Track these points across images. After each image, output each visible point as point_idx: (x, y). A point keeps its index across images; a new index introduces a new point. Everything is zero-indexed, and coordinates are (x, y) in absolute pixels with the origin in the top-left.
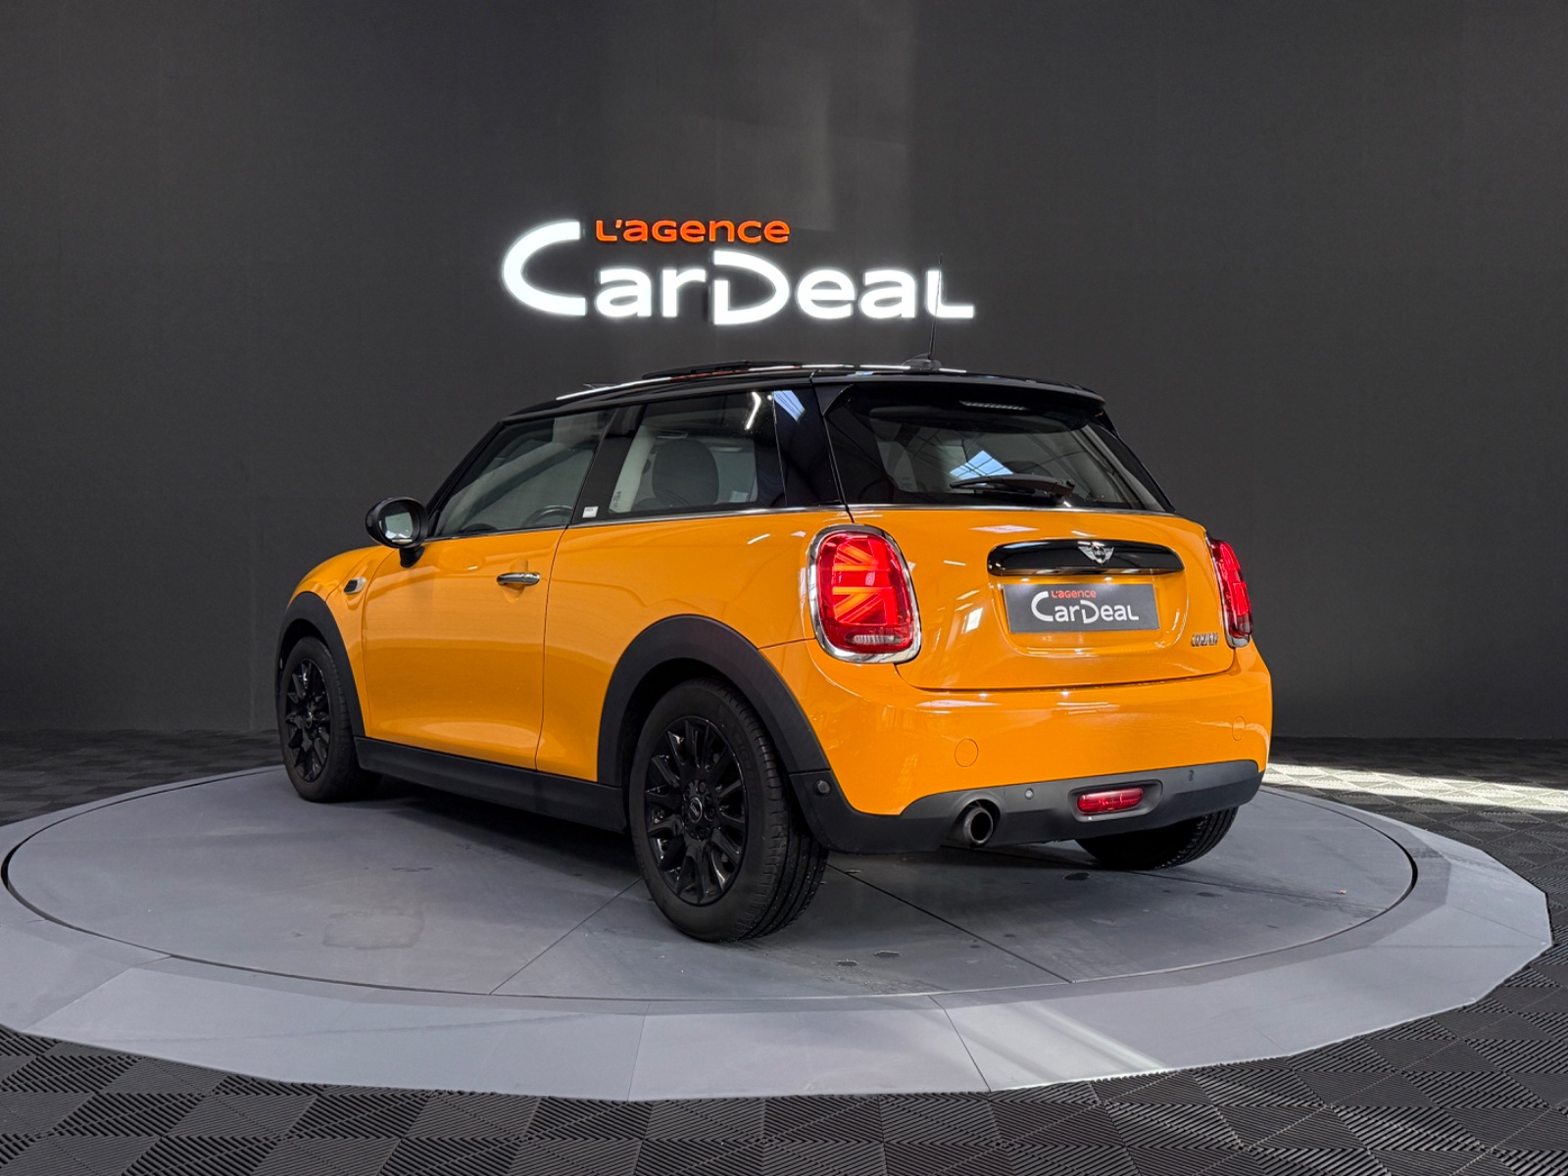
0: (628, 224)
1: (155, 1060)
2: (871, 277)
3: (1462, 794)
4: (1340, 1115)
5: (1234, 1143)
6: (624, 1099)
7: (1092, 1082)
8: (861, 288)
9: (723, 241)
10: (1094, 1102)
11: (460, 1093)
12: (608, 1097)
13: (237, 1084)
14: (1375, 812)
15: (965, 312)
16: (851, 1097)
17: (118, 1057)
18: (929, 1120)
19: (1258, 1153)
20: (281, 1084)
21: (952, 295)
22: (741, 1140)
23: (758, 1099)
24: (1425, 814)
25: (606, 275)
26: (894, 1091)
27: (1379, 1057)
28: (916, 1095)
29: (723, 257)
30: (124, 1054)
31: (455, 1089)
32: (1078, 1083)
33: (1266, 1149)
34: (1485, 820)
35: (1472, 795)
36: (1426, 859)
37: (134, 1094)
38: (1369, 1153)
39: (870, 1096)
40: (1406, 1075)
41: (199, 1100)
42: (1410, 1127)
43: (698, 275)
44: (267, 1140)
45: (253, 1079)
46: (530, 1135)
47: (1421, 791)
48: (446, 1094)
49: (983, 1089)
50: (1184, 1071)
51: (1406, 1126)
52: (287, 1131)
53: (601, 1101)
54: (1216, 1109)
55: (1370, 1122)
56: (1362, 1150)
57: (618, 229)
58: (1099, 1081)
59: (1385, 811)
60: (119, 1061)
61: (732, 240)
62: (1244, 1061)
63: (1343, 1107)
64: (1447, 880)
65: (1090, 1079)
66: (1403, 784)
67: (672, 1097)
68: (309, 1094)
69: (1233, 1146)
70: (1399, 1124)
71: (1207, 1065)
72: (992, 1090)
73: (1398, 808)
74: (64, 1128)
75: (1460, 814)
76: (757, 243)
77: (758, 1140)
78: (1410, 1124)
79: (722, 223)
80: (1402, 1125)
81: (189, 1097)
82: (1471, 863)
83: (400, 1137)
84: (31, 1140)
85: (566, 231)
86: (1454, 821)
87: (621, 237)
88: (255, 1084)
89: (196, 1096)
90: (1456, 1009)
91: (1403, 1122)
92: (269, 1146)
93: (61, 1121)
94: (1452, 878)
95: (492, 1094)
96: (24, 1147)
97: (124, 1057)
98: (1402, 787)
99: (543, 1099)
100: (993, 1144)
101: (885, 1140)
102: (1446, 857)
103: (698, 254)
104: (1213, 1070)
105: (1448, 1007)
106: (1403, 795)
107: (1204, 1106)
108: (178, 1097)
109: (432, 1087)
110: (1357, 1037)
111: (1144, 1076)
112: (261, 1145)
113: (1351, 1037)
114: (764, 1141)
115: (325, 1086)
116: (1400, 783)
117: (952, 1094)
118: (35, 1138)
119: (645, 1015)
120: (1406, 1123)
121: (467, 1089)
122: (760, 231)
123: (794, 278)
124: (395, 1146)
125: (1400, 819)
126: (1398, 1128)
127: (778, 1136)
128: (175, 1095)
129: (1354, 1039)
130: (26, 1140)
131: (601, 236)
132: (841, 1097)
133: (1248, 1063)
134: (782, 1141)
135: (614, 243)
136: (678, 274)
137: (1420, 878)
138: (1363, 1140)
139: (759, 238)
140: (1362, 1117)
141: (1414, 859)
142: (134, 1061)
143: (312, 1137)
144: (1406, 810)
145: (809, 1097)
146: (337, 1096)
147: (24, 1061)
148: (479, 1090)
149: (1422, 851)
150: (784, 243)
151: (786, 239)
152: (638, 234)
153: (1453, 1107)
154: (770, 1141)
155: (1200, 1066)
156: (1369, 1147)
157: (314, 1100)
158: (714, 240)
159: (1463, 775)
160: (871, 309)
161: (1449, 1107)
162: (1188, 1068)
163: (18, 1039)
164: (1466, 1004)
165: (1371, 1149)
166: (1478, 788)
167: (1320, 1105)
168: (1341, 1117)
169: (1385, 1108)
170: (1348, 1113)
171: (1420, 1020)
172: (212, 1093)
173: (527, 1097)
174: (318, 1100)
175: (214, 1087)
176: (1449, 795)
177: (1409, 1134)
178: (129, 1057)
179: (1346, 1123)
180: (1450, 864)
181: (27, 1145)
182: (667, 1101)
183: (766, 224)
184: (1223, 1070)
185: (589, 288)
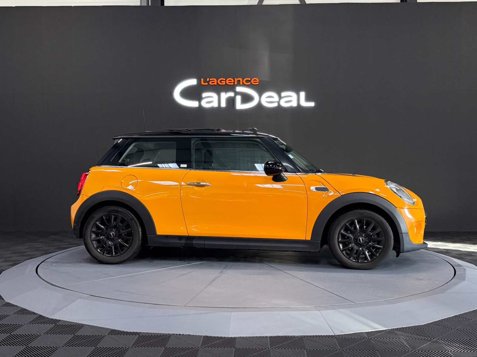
0: (211, 79)
1: (89, 325)
2: (283, 94)
3: (466, 248)
4: (440, 341)
5: (409, 349)
6: (227, 336)
7: (365, 332)
8: (280, 98)
9: (239, 84)
10: (366, 338)
11: (180, 335)
12: (223, 336)
13: (114, 332)
14: (440, 253)
15: (312, 104)
16: (294, 336)
17: (79, 325)
18: (318, 343)
19: (417, 352)
20: (127, 332)
21: (308, 99)
22: (264, 348)
23: (267, 337)
24: (456, 254)
25: (204, 95)
26: (307, 335)
27: (449, 325)
28: (313, 336)
29: (239, 89)
30: (80, 324)
31: (178, 333)
32: (361, 333)
33: (419, 351)
34: (474, 256)
35: (469, 249)
36: (458, 267)
37: (85, 335)
38: (450, 352)
39: (300, 336)
40: (458, 330)
41: (104, 337)
42: (461, 345)
43: (231, 94)
44: (126, 348)
45: (119, 331)
46: (202, 347)
47: (454, 247)
48: (176, 335)
49: (333, 334)
50: (392, 329)
51: (460, 345)
52: (131, 345)
53: (221, 337)
54: (403, 340)
55: (449, 343)
56: (447, 351)
57: (208, 81)
58: (367, 332)
59: (443, 253)
60: (79, 326)
61: (242, 84)
62: (409, 326)
63: (440, 339)
64: (465, 273)
65: (364, 331)
66: (448, 245)
67: (241, 336)
68: (136, 335)
69: (409, 350)
70: (458, 344)
71: (398, 327)
72: (336, 335)
73: (447, 252)
74: (66, 344)
75: (466, 254)
76: (249, 85)
77: (268, 348)
78: (461, 344)
79: (239, 79)
80: (459, 344)
81: (101, 336)
82: (471, 268)
83: (164, 347)
84: (58, 348)
85: (193, 82)
86: (465, 256)
87: (209, 83)
88: (119, 332)
89: (103, 335)
90: (471, 311)
91: (459, 343)
92: (126, 350)
93: (65, 343)
94: (466, 273)
95: (189, 335)
96: (56, 350)
97: (80, 325)
98: (448, 246)
99: (204, 336)
100: (338, 350)
101: (306, 348)
102: (464, 267)
103: (231, 88)
104: (400, 329)
105: (469, 310)
106: (448, 248)
107: (399, 339)
108: (98, 336)
109: (171, 333)
110: (442, 319)
111: (380, 330)
112: (124, 349)
113: (440, 319)
114: (270, 349)
115: (140, 333)
116: (447, 245)
117: (324, 335)
118: (59, 348)
119: (231, 312)
120: (460, 344)
121: (181, 333)
122: (250, 81)
123: (260, 95)
124: (163, 350)
125: (448, 255)
126: (458, 345)
127: (274, 347)
128: (97, 335)
129: (441, 320)
130: (57, 348)
131: (203, 83)
132: (291, 336)
133: (410, 327)
134: (276, 349)
135: (207, 85)
136: (226, 94)
137: (457, 273)
138: (448, 349)
139: (250, 83)
140: (446, 342)
141: (455, 267)
142: (83, 326)
143: (139, 347)
144: (449, 253)
145: (282, 336)
146: (144, 335)
147: (52, 326)
148: (185, 334)
149: (456, 265)
150: (258, 84)
151: (258, 83)
152: (214, 82)
153: (473, 339)
154: (272, 348)
155: (396, 328)
156: (449, 351)
157: (137, 337)
158: (236, 84)
159: (466, 242)
160: (283, 104)
161: (472, 339)
162: (393, 328)
163: (48, 320)
164: (474, 310)
165: (450, 351)
166: (471, 246)
167: (433, 339)
168: (440, 342)
169: (453, 339)
170: (442, 341)
171: (461, 314)
172: (108, 335)
173: (199, 336)
174: (138, 337)
175: (108, 333)
176: (462, 248)
177: (461, 347)
178: (82, 325)
179: (442, 344)
180: (465, 269)
181: (57, 349)
182: (240, 337)
183: (252, 79)
184: (403, 329)
185: (199, 99)
